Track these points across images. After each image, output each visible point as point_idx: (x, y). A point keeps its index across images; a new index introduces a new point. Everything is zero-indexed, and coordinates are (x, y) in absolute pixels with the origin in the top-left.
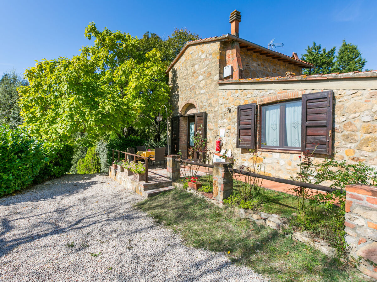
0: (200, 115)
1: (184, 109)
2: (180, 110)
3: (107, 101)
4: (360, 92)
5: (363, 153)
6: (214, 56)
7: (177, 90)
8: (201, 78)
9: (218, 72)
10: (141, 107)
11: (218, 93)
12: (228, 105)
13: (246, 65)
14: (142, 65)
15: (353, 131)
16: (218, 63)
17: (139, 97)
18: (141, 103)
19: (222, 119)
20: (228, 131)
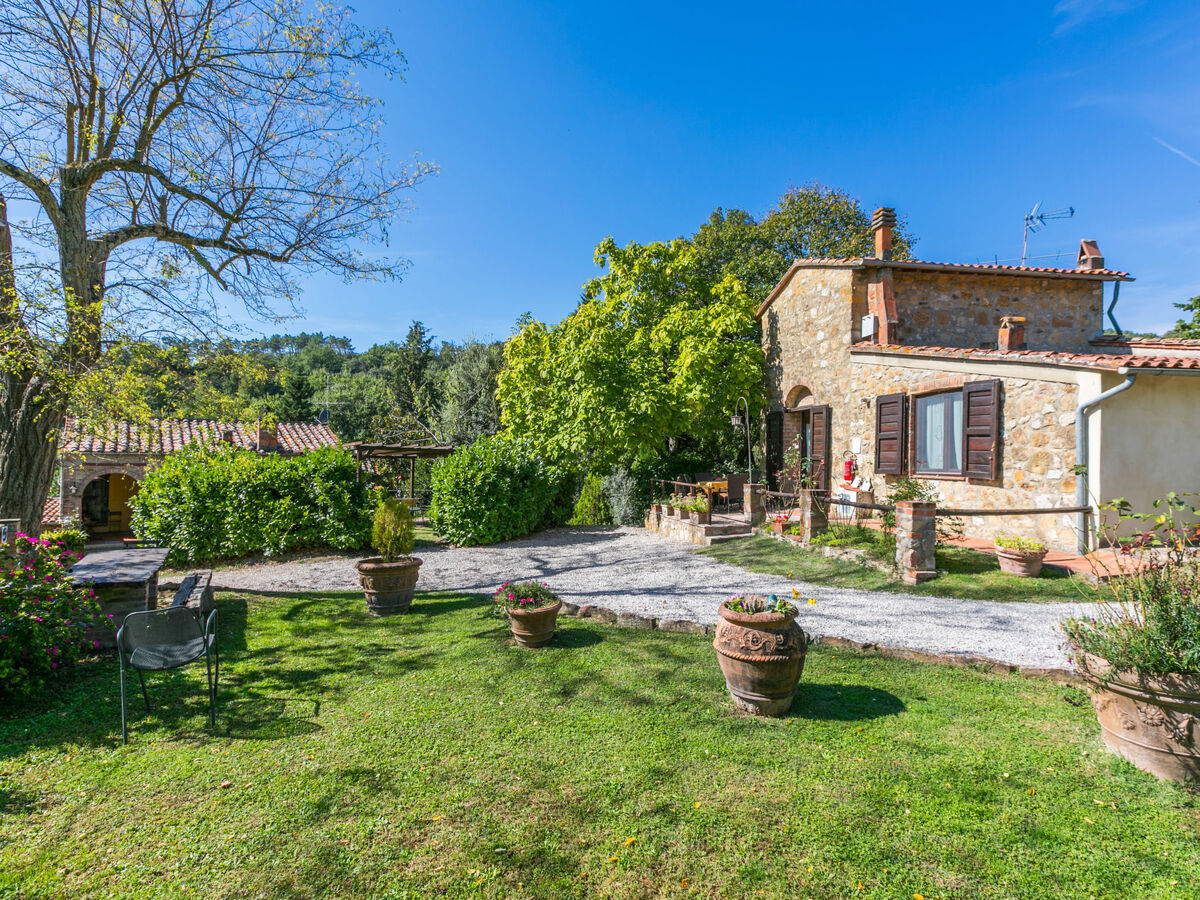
0: (818, 411)
1: (792, 396)
2: (785, 399)
3: (643, 394)
4: (1031, 384)
5: (1033, 476)
6: (843, 295)
7: (778, 357)
8: (821, 335)
9: (850, 327)
10: (702, 400)
11: (850, 370)
12: (866, 392)
13: (921, 304)
14: (703, 310)
15: (1023, 443)
16: (850, 311)
17: (699, 381)
18: (702, 391)
19: (857, 419)
20: (865, 442)
